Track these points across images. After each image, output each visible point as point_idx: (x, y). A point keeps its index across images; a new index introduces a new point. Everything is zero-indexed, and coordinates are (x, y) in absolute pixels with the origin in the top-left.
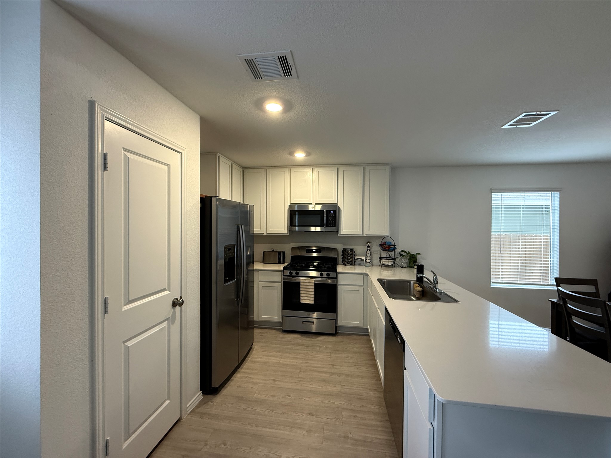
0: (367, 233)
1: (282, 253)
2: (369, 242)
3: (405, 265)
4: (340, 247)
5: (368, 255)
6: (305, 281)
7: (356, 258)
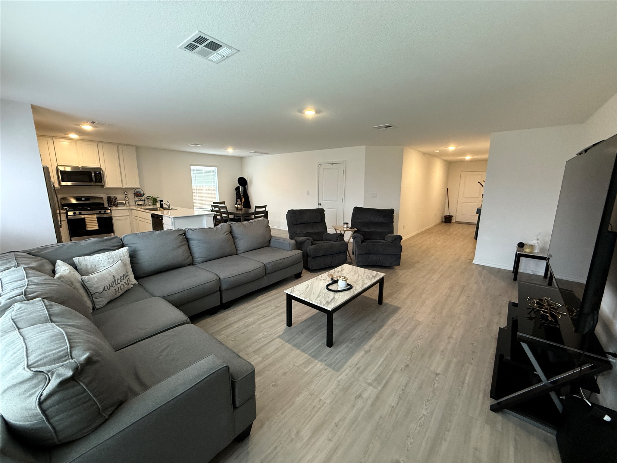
0: (125, 186)
2: (126, 192)
3: (151, 204)
4: (105, 196)
5: (126, 200)
6: (89, 217)
7: (118, 202)
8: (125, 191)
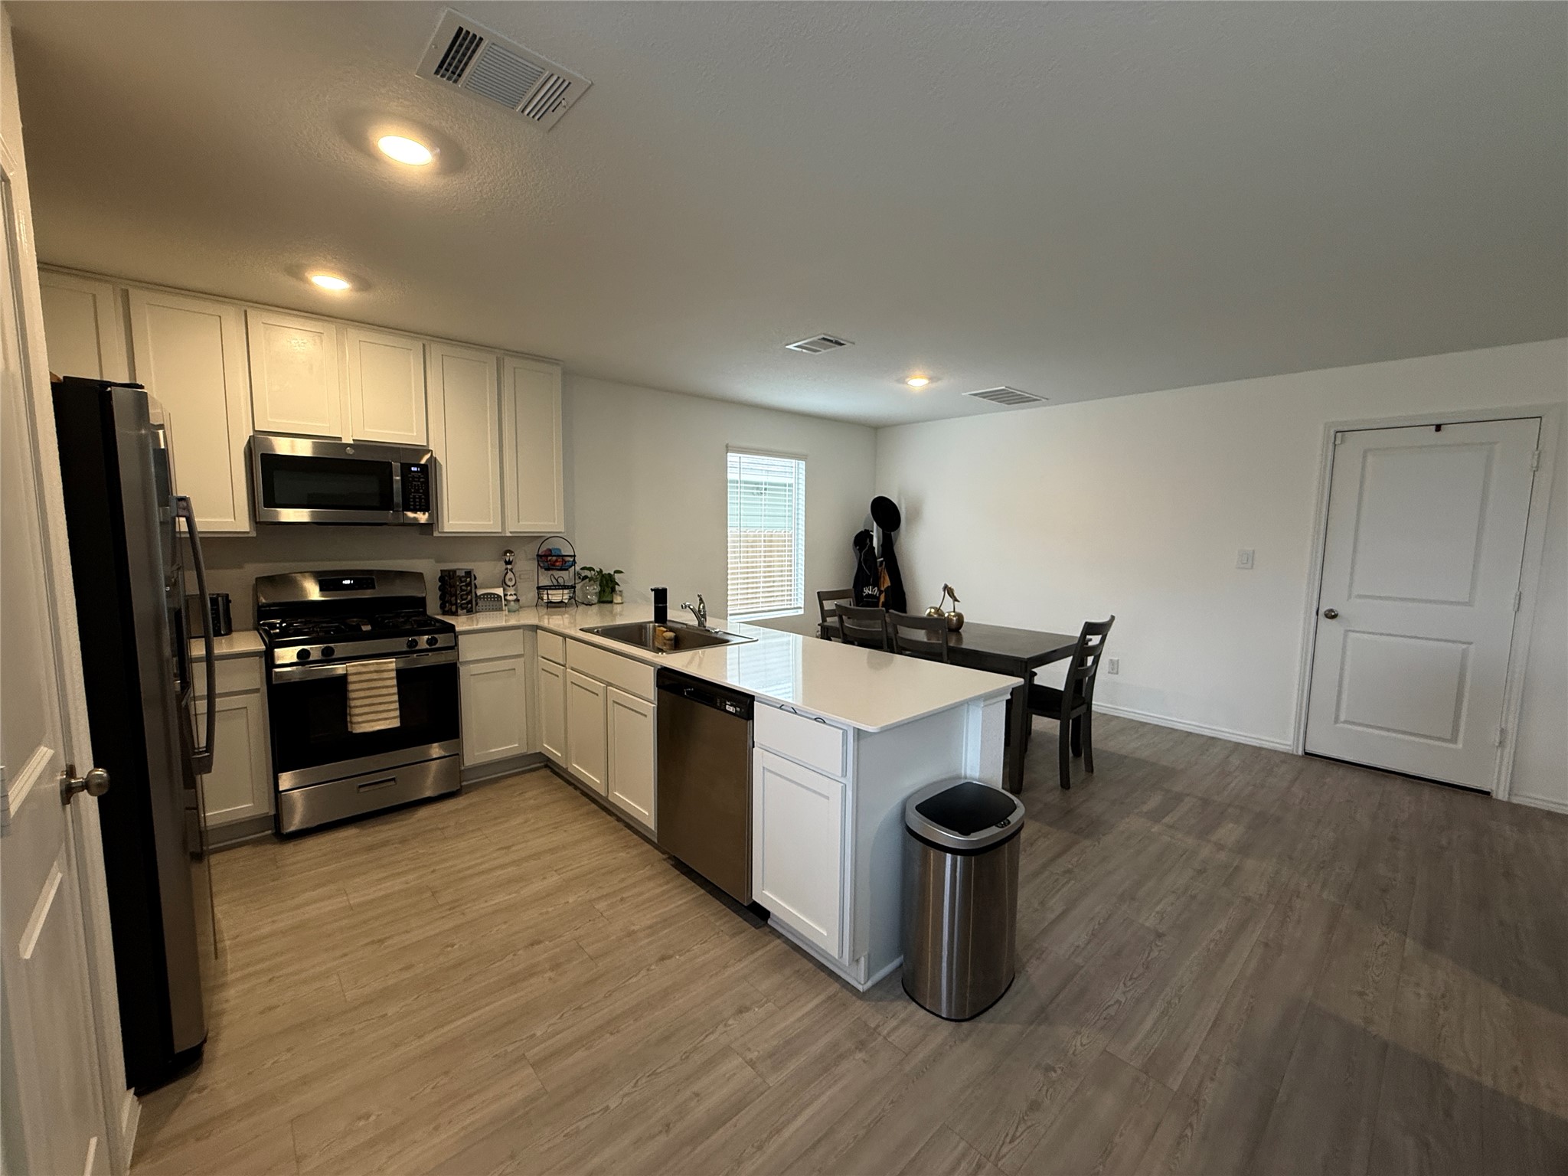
0: (513, 527)
1: (220, 599)
2: (511, 552)
3: (595, 599)
4: (429, 568)
5: (509, 583)
6: (363, 668)
7: (480, 592)
8: (504, 547)
